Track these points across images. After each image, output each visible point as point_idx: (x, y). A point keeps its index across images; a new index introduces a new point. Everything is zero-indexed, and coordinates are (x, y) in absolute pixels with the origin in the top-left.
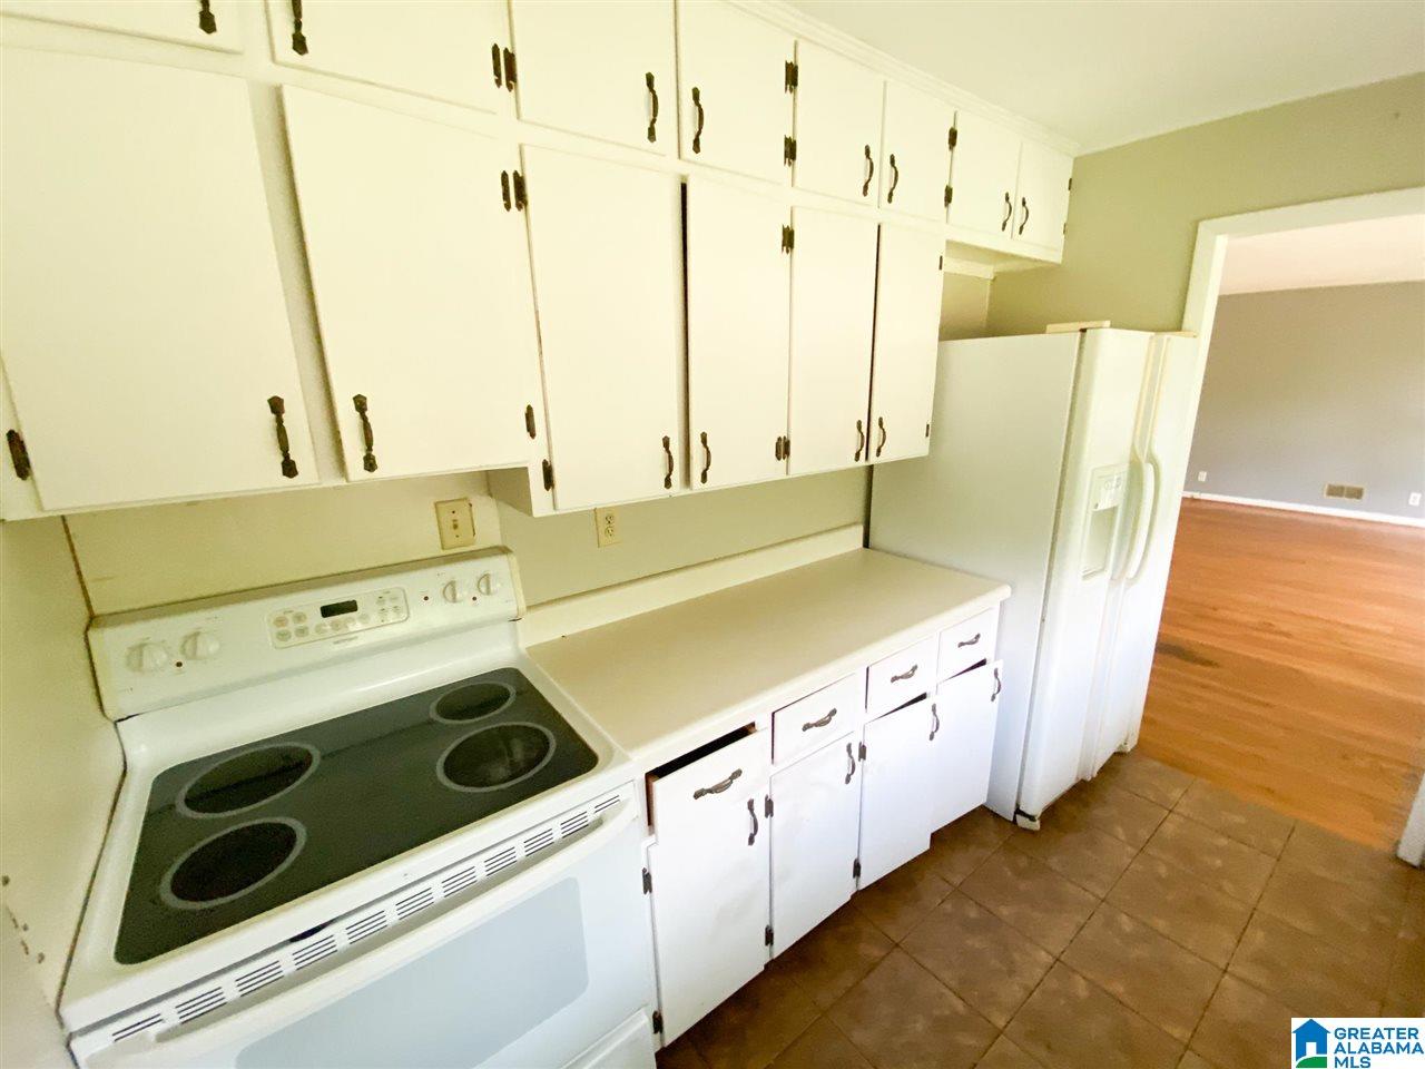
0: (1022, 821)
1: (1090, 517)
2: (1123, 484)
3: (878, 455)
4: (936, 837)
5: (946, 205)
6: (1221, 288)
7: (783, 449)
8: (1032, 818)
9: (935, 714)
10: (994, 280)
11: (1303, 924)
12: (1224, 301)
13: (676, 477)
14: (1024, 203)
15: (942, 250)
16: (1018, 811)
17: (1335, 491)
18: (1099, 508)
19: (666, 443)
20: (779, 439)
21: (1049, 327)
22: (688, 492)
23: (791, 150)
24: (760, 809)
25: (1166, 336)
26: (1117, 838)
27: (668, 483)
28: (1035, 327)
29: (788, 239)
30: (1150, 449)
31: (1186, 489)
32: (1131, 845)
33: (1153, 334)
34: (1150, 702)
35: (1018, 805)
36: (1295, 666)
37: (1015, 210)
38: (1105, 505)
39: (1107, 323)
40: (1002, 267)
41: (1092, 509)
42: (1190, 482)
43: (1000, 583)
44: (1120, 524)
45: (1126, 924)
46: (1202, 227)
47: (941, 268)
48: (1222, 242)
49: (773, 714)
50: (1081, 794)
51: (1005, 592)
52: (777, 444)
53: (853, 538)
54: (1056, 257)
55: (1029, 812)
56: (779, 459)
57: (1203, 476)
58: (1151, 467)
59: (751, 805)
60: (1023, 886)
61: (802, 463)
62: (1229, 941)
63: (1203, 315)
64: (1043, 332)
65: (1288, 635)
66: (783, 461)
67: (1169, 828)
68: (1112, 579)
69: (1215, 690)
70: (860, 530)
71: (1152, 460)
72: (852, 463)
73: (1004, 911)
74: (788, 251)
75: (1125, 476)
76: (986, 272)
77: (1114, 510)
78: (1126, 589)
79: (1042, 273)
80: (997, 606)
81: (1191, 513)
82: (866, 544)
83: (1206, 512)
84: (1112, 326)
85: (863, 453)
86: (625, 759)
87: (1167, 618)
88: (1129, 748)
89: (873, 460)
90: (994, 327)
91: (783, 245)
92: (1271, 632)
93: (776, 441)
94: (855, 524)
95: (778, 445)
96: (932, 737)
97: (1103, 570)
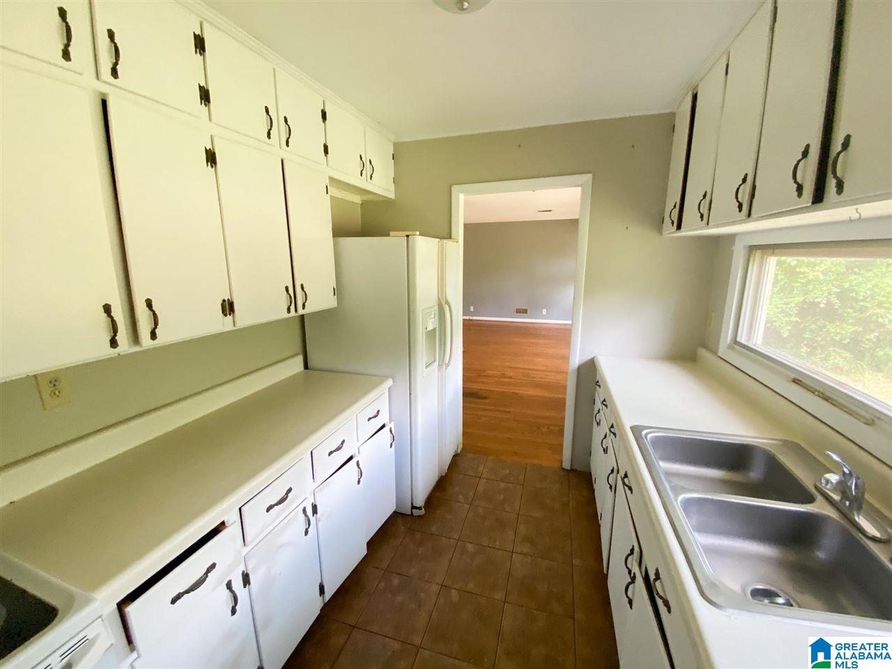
0: (416, 512)
1: (424, 335)
2: (437, 316)
3: (304, 308)
4: (370, 544)
5: (326, 155)
6: (464, 221)
7: (228, 308)
8: (420, 508)
9: (359, 468)
10: (362, 204)
11: (537, 514)
12: (466, 226)
13: (123, 336)
14: (370, 162)
15: (327, 182)
16: (413, 507)
17: (519, 311)
18: (428, 330)
19: (107, 309)
20: (224, 301)
21: (391, 233)
22: (137, 349)
23: (205, 96)
24: (238, 585)
25: (445, 241)
26: (460, 502)
27: (114, 343)
28: (384, 233)
29: (211, 158)
30: (446, 297)
31: (464, 315)
32: (466, 503)
33: (439, 240)
34: (466, 424)
35: (412, 504)
36: (516, 392)
37: (365, 165)
38: (430, 328)
39: (418, 233)
40: (366, 197)
41: (424, 331)
42: (466, 311)
43: (387, 377)
44: (438, 337)
45: (470, 547)
46: (454, 188)
47: (327, 193)
48: (462, 196)
49: (240, 509)
50: (442, 484)
51: (390, 382)
52: (222, 304)
53: (296, 365)
54: (392, 196)
55: (418, 506)
56: (226, 315)
57: (472, 309)
58: (447, 307)
59: (229, 586)
60: (420, 551)
61: (245, 317)
62: (511, 534)
63: (459, 232)
64: (389, 235)
65: (511, 378)
66: (229, 318)
67: (481, 488)
68: (439, 365)
69: (491, 410)
70: (300, 359)
71: (447, 303)
72: (285, 315)
73: (412, 571)
74: (212, 167)
75: (437, 313)
76: (357, 199)
77: (435, 329)
78: (446, 369)
79: (385, 203)
80: (387, 391)
81: (468, 326)
82: (306, 367)
83: (475, 325)
84: (420, 235)
85: (292, 308)
86: (88, 601)
87: (466, 379)
88: (459, 451)
89: (301, 311)
90: (366, 231)
91: (207, 162)
92: (505, 378)
93: (221, 302)
94: (297, 354)
95: (223, 306)
96: (359, 482)
97: (435, 361)
